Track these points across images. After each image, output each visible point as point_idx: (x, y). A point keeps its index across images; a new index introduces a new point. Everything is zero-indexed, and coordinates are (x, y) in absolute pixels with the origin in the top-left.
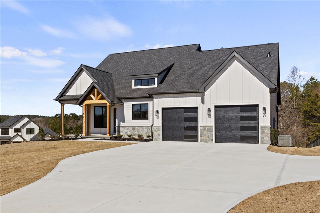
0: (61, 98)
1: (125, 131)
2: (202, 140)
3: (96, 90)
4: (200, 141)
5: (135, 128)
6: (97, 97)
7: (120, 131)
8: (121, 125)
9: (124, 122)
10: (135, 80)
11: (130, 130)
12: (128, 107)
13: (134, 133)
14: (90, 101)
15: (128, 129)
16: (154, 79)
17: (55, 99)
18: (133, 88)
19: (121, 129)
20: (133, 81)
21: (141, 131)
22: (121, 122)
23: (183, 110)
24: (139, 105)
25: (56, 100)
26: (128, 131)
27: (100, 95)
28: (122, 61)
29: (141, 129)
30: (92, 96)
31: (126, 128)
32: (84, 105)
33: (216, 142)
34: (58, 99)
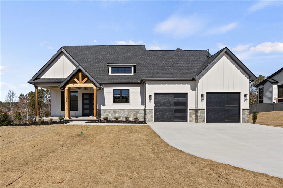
0: (37, 81)
1: (106, 114)
2: (191, 121)
3: (80, 74)
4: (190, 122)
5: (116, 111)
6: (82, 81)
7: (100, 114)
8: (101, 109)
9: (105, 106)
10: (112, 68)
11: (110, 113)
12: (109, 92)
13: (116, 116)
14: (74, 84)
15: (109, 112)
16: (130, 68)
17: (28, 81)
18: (110, 75)
19: (102, 112)
20: (110, 69)
21: (122, 113)
22: (101, 105)
23: (173, 95)
24: (120, 90)
25: (30, 82)
26: (109, 114)
27: (86, 79)
28: (81, 53)
29: (123, 112)
30: (76, 79)
31: (107, 111)
32: (67, 88)
33: (207, 122)
34: (32, 81)
